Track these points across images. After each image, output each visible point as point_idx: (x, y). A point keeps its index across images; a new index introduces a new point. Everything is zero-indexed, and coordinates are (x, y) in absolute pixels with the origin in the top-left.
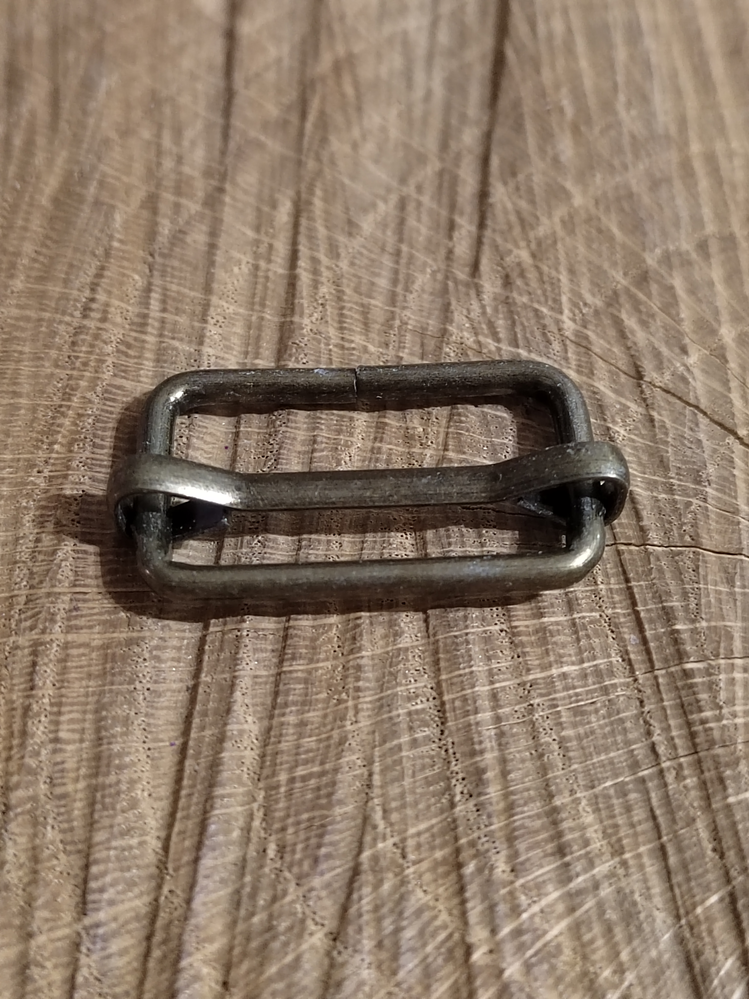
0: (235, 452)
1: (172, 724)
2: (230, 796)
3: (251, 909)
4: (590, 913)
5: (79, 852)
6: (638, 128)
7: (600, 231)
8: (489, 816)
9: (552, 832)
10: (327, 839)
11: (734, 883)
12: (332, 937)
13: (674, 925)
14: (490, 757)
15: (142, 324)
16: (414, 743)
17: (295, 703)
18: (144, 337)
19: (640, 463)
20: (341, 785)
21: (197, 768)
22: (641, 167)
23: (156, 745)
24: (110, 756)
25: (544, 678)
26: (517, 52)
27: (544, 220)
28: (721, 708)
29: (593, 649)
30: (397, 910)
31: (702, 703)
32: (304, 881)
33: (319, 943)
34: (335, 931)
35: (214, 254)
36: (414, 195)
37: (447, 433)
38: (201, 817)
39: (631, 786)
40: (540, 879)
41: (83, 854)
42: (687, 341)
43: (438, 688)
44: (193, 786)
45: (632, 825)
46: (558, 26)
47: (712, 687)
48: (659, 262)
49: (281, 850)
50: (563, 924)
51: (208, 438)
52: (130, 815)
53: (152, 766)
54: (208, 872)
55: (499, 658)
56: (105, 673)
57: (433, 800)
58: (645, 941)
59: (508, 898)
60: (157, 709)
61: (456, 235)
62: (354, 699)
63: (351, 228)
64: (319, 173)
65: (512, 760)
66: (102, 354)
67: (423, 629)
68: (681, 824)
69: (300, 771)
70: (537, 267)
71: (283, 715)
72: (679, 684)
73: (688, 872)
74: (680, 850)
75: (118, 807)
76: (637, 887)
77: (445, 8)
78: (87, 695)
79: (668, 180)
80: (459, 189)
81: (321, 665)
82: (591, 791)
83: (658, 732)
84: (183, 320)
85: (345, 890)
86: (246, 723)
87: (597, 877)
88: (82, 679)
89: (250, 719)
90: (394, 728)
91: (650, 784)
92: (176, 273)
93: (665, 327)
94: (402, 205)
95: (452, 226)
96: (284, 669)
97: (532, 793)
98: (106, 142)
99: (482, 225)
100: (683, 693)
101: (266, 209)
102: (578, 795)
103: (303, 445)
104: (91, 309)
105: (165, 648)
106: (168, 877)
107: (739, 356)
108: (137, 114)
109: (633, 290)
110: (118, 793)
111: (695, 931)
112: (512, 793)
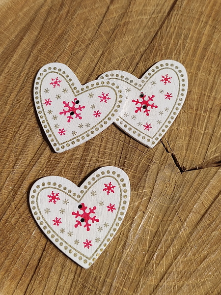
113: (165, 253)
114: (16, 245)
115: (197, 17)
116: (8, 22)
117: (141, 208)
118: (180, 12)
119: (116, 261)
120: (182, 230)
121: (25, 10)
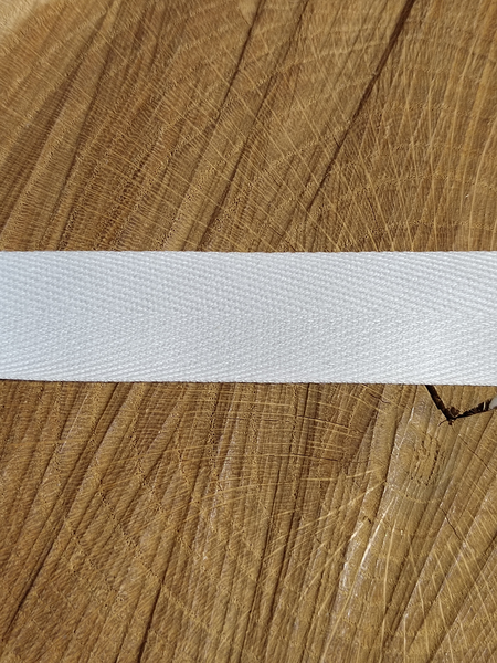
113: (426, 613)
114: (84, 619)
115: (460, 44)
116: (15, 84)
117: (363, 511)
118: (421, 36)
119: (316, 638)
120: (461, 554)
121: (52, 50)
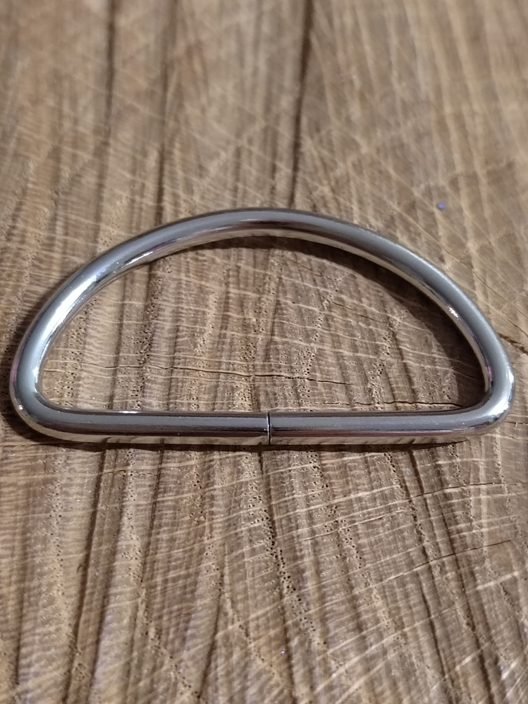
0: (120, 339)
1: (78, 541)
2: (121, 593)
3: (138, 676)
4: (381, 671)
5: (12, 637)
6: (407, 96)
7: (380, 172)
8: (308, 604)
9: (353, 614)
10: (192, 623)
11: (482, 648)
12: (197, 694)
13: (440, 679)
14: (307, 561)
15: (49, 244)
16: (253, 552)
17: (167, 525)
18: (52, 254)
19: (411, 343)
20: (201, 584)
21: (97, 574)
22: (410, 124)
23: (67, 557)
24: (33, 566)
25: (345, 502)
26: (319, 39)
27: (341, 164)
28: (471, 521)
29: (380, 479)
30: (243, 674)
31: (458, 517)
32: (175, 654)
33: (187, 700)
34: (199, 691)
35: (103, 192)
36: (247, 146)
37: (274, 323)
38: (101, 610)
39: (408, 579)
40: (345, 649)
41: (16, 639)
42: (443, 252)
43: (270, 510)
44: (94, 587)
45: (410, 608)
46: (348, 20)
47: (465, 506)
48: (424, 194)
49: (159, 633)
50: (362, 681)
51: (100, 329)
52: (49, 609)
53: (64, 573)
54: (106, 650)
55: (313, 487)
56: (28, 505)
57: (267, 593)
58: (420, 691)
59: (322, 663)
60: (67, 530)
61: (277, 175)
62: (209, 520)
63: (202, 170)
64: (177, 131)
65: (324, 562)
66: (22, 268)
67: (259, 467)
68: (443, 607)
69: (172, 575)
70: (336, 200)
71: (158, 533)
72: (442, 504)
73: (449, 640)
74: (444, 625)
75: (41, 603)
76: (413, 652)
77: (267, 7)
78: (15, 522)
79: (429, 134)
80: (279, 142)
81: (185, 495)
82: (380, 584)
83: (427, 539)
84: (80, 241)
85: (205, 660)
86: (132, 539)
87: (385, 646)
88: (11, 510)
89: (134, 537)
90: (239, 541)
91: (422, 577)
92: (74, 206)
93: (428, 243)
94: (238, 153)
95: (274, 169)
96: (158, 500)
97: (338, 586)
98: (22, 109)
99: (295, 169)
100: (444, 511)
101: (139, 157)
102: (371, 586)
103: (169, 333)
104: (13, 235)
105: (72, 485)
106: (77, 654)
107: (481, 263)
108: (44, 88)
109: (405, 215)
110: (40, 594)
111: (455, 683)
112: (324, 587)
